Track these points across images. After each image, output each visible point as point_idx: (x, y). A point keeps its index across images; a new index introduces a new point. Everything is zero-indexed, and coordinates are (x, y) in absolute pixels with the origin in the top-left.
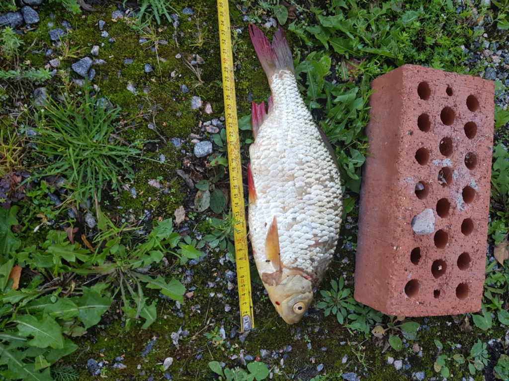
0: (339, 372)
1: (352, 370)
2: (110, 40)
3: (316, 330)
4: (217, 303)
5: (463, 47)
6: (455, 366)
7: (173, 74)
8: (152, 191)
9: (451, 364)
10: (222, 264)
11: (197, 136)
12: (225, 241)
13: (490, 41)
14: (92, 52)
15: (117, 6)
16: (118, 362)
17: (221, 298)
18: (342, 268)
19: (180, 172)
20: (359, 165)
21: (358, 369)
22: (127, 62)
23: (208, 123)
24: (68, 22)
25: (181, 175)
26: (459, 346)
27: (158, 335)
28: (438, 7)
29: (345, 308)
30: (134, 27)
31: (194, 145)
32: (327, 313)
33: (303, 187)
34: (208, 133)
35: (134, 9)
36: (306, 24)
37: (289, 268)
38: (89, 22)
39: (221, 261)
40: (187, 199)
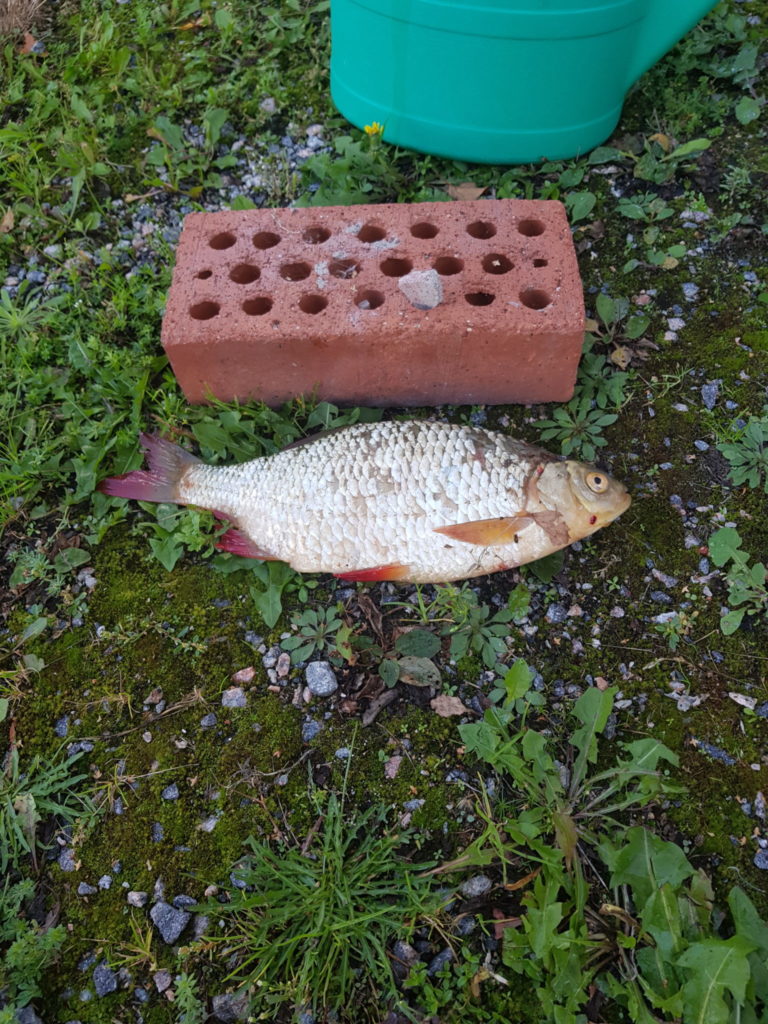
0: (705, 414)
1: (699, 394)
2: (116, 870)
3: (635, 457)
4: (610, 632)
5: (129, 276)
6: (665, 241)
7: (182, 745)
8: (407, 771)
9: (662, 246)
10: (535, 628)
11: (297, 692)
12: (492, 628)
13: (118, 239)
14: (140, 905)
15: (49, 862)
16: (753, 809)
17: (601, 627)
18: (518, 425)
19: (368, 720)
20: (335, 410)
21: (694, 385)
22: (160, 835)
23: (271, 674)
24: (81, 960)
25: (373, 716)
26: (630, 238)
27: (689, 735)
28: (63, 317)
29: (588, 413)
30: (92, 824)
31: (314, 696)
32: (602, 442)
33: (378, 482)
34: (290, 672)
35: (58, 827)
36: (90, 517)
37: (526, 502)
38: (81, 915)
39: (531, 631)
40: (418, 702)
